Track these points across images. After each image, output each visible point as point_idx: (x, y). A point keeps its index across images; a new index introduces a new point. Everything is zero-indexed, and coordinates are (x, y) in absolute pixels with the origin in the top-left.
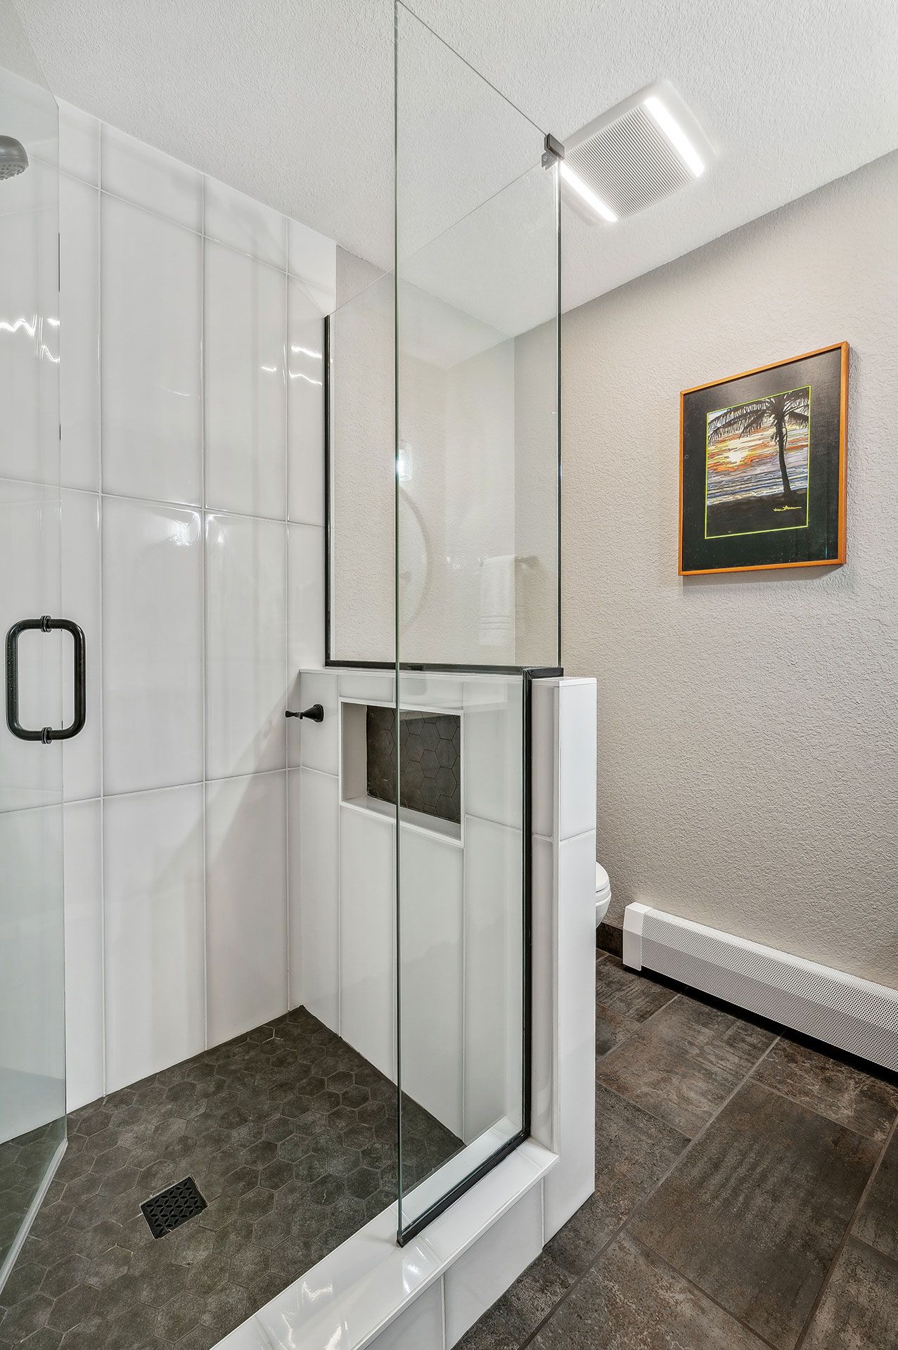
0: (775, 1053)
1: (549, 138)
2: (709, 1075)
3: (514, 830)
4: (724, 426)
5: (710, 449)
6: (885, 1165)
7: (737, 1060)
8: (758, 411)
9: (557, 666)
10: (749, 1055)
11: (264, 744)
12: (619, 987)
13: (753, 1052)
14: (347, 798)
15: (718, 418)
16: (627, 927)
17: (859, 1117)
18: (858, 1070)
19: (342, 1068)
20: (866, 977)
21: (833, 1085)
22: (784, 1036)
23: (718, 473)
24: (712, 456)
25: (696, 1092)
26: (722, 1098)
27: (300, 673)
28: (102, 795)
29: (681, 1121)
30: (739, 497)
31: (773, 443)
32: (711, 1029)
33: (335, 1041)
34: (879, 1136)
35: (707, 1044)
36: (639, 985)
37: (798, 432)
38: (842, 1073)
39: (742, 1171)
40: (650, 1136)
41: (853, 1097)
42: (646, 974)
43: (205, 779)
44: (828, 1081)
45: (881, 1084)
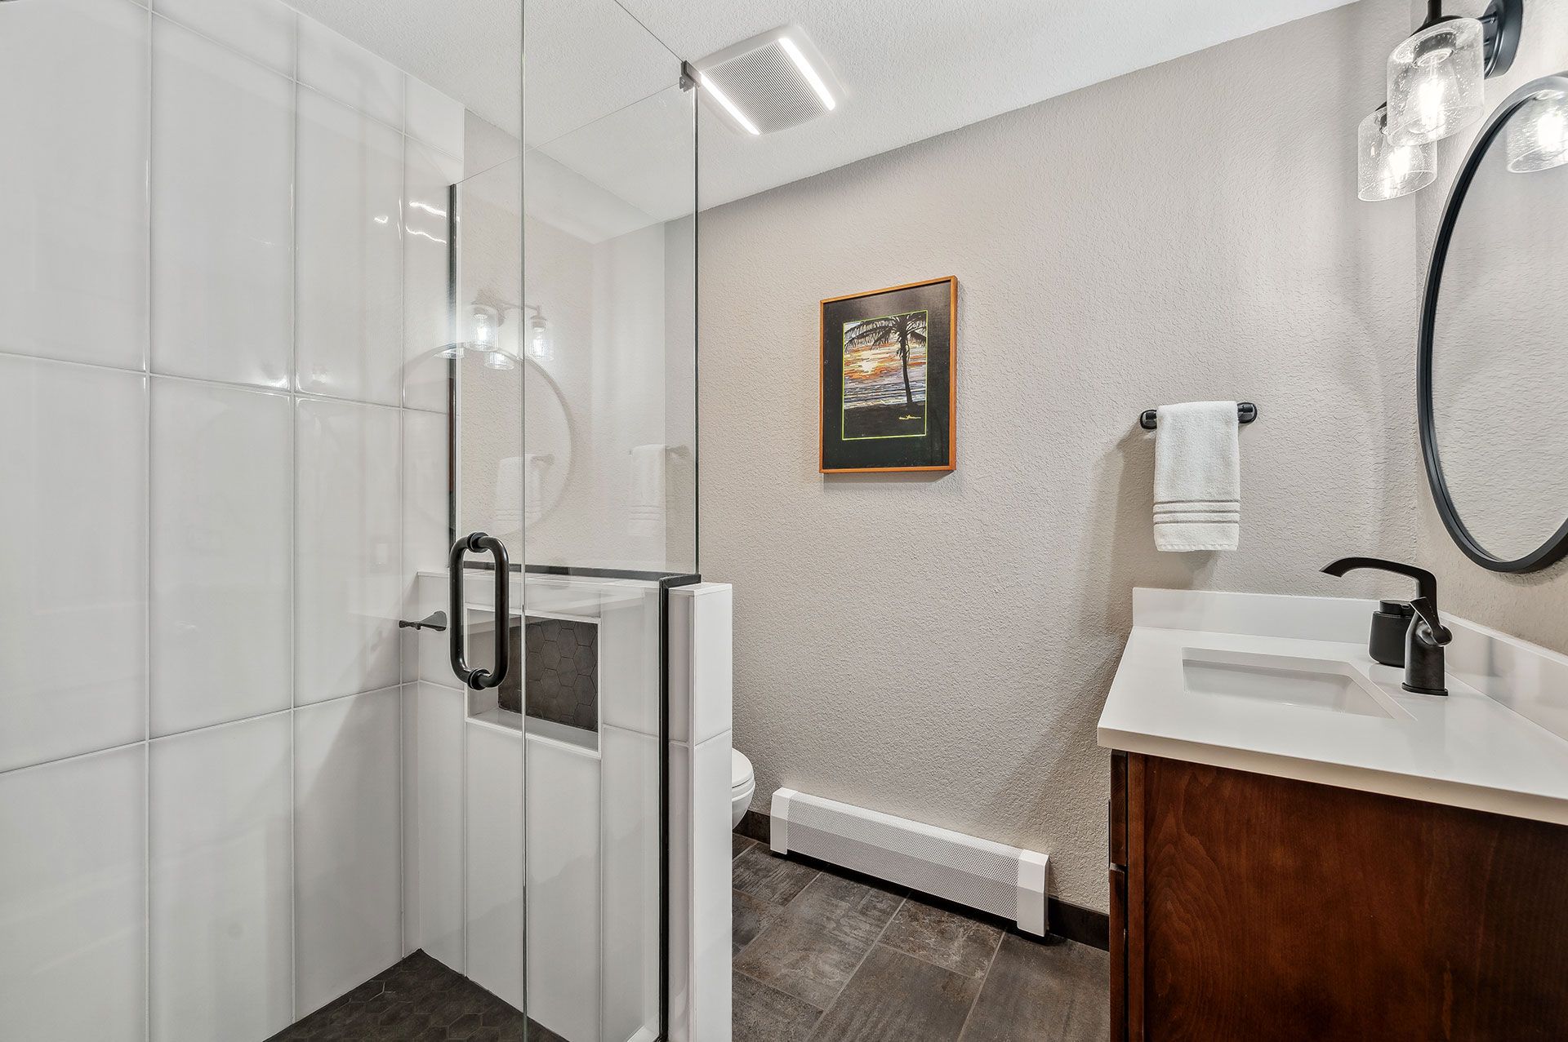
0: (901, 915)
1: (685, 65)
2: (843, 946)
3: (651, 737)
4: (859, 337)
5: (846, 356)
6: (982, 999)
7: (868, 927)
8: (885, 327)
9: (694, 573)
10: (879, 920)
11: (372, 659)
12: (765, 873)
13: (882, 918)
14: (473, 713)
15: (853, 329)
16: (772, 814)
17: (964, 962)
18: (968, 918)
19: (467, 1011)
20: (974, 834)
21: (946, 935)
22: (909, 898)
23: (853, 380)
24: (848, 363)
25: (830, 965)
26: (853, 966)
27: (417, 576)
28: (147, 737)
29: (814, 996)
30: (870, 403)
31: (898, 357)
32: (848, 901)
33: (460, 983)
34: (979, 974)
35: (844, 916)
36: (785, 868)
37: (918, 350)
38: (956, 924)
39: (865, 1031)
40: (786, 1016)
41: (961, 943)
42: (793, 857)
43: (295, 705)
44: (942, 932)
45: (984, 927)
